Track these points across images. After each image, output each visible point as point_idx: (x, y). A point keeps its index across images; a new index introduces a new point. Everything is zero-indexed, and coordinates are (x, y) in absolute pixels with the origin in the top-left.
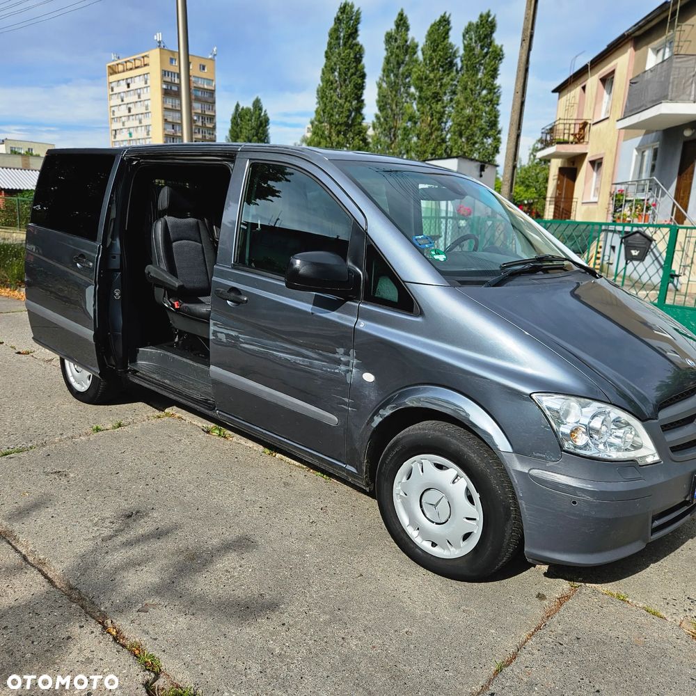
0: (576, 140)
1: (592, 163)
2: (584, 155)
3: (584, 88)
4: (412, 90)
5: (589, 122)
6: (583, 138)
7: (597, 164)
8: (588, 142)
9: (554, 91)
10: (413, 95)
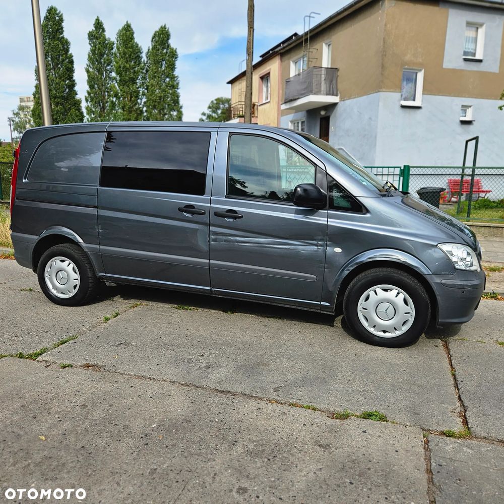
4: (113, 74)
5: (256, 104)
6: (254, 114)
8: (257, 117)
9: (228, 83)
10: (115, 79)
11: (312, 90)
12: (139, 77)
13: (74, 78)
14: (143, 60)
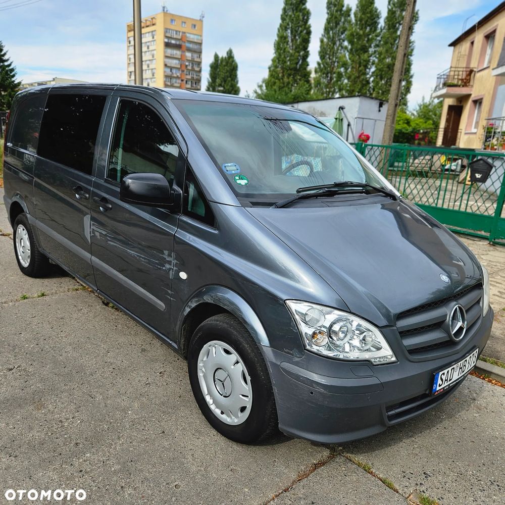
0: (463, 84)
1: (475, 102)
2: (469, 96)
3: (472, 43)
4: (346, 43)
5: (475, 70)
6: (469, 82)
7: (478, 102)
8: (472, 86)
9: (451, 45)
10: (346, 48)
12: (372, 45)
13: (309, 49)
14: (379, 26)
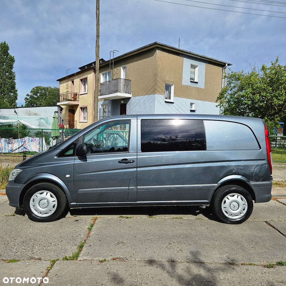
1: (81, 108)
2: (78, 105)
3: (73, 82)
5: (78, 94)
8: (78, 101)
9: (57, 80)
11: (118, 90)
